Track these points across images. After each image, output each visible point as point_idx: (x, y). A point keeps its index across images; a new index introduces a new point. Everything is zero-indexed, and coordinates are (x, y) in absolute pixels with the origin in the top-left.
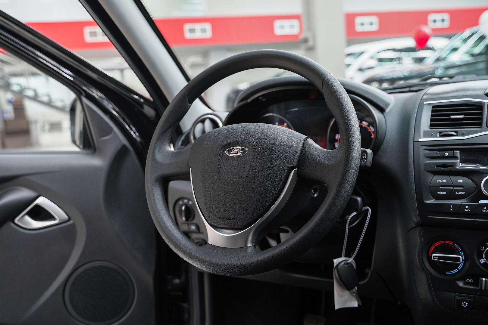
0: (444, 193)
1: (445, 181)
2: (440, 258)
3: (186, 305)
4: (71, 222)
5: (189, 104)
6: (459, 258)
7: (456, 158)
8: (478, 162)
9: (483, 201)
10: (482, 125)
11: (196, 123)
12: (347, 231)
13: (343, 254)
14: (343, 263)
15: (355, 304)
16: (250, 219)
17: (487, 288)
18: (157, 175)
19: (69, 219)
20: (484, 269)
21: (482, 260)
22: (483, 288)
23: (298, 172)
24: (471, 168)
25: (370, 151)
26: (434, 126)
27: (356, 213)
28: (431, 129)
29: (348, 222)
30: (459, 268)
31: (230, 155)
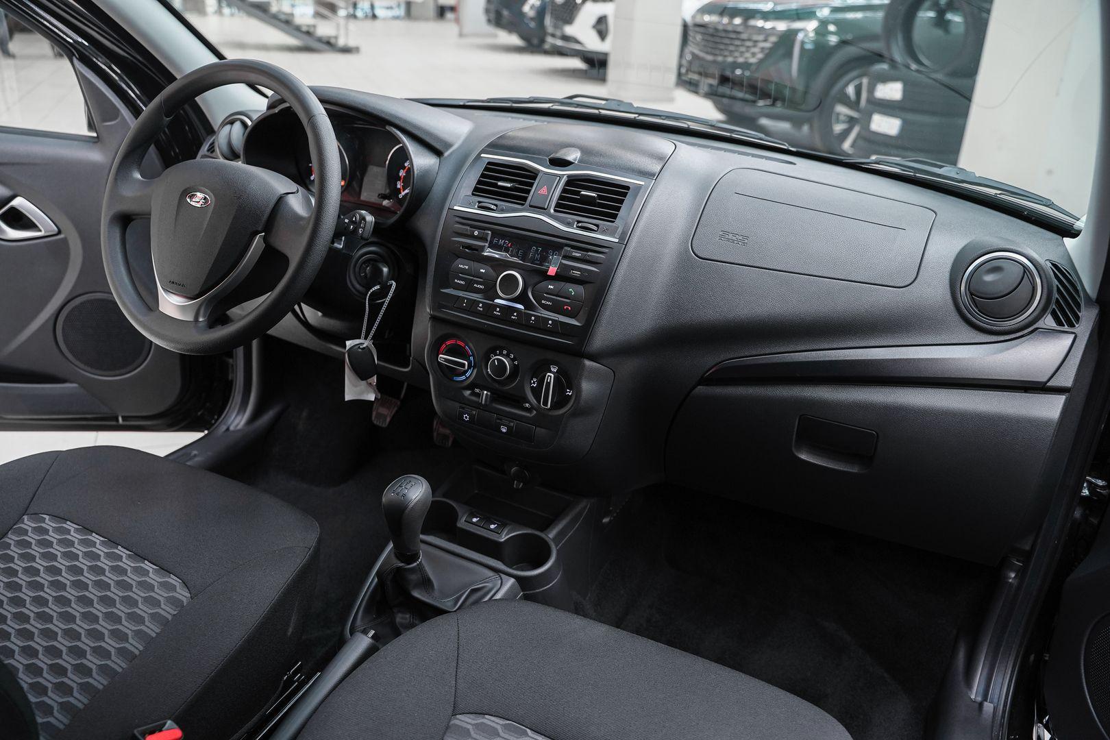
0: (462, 282)
1: (467, 267)
2: (446, 360)
3: (231, 361)
4: (62, 236)
5: (165, 118)
6: (464, 364)
7: (486, 240)
8: (506, 250)
9: (498, 301)
10: (526, 201)
11: (224, 124)
12: (367, 308)
13: (363, 335)
14: (357, 347)
15: (372, 397)
16: (201, 289)
17: (488, 403)
18: (115, 211)
19: (59, 232)
20: (490, 380)
21: (489, 370)
22: (483, 402)
23: (265, 238)
24: (497, 256)
25: (370, 218)
26: (477, 191)
27: (378, 287)
28: (473, 194)
29: (368, 297)
30: (468, 374)
31: (192, 203)
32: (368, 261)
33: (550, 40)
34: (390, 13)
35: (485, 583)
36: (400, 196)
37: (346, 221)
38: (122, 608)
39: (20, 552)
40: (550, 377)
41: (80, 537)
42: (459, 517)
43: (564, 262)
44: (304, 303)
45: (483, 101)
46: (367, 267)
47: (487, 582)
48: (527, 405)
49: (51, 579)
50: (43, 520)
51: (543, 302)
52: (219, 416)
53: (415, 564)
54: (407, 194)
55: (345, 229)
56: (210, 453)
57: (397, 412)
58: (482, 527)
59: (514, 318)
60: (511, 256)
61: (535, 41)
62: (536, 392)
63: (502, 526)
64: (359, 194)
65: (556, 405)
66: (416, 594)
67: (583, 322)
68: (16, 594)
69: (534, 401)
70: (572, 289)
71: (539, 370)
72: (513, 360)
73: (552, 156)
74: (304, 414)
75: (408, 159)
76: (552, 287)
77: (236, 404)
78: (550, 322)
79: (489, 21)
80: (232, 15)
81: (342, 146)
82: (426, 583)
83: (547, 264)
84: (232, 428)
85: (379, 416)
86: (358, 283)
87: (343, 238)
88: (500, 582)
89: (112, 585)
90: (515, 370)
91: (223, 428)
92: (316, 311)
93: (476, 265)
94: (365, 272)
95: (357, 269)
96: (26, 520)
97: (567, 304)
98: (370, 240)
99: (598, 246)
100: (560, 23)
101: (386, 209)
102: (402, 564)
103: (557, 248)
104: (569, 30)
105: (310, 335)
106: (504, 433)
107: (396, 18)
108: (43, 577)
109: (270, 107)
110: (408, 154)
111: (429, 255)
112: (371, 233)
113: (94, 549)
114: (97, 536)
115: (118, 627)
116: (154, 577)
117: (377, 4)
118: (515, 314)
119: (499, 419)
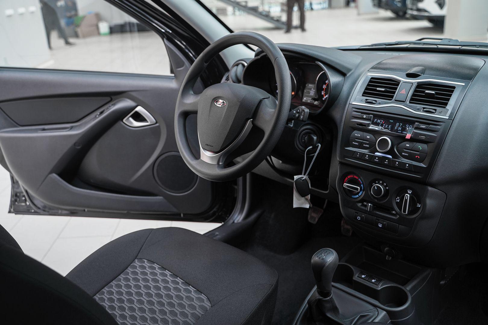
0: (357, 144)
1: (359, 135)
2: (348, 186)
3: (236, 187)
4: (157, 125)
5: (205, 64)
6: (358, 188)
7: (370, 120)
8: (382, 125)
9: (377, 154)
10: (393, 98)
11: (234, 66)
12: (305, 158)
13: (303, 173)
14: (300, 179)
15: (307, 206)
16: (221, 148)
17: (371, 210)
18: (181, 110)
19: (156, 123)
20: (372, 198)
21: (372, 192)
22: (368, 210)
23: (252, 122)
24: (377, 129)
25: (307, 110)
26: (365, 94)
27: (311, 147)
28: (363, 96)
29: (306, 153)
30: (360, 194)
31: (217, 105)
32: (306, 133)
33: (409, 12)
34: (319, 7)
35: (369, 313)
36: (324, 99)
37: (295, 112)
38: (178, 309)
39: (133, 277)
40: (407, 196)
41: (160, 272)
42: (354, 274)
43: (414, 131)
44: (272, 156)
45: (369, 46)
46: (306, 136)
47: (370, 312)
48: (394, 212)
49: (146, 291)
50: (144, 262)
51: (403, 154)
52: (230, 215)
53: (329, 298)
54: (327, 98)
55: (294, 116)
56: (224, 234)
57: (321, 216)
58: (368, 281)
59: (386, 163)
60: (385, 128)
61: (401, 13)
62: (399, 205)
63: (379, 281)
64: (302, 98)
65: (411, 213)
66: (329, 315)
67: (427, 165)
68: (130, 298)
69: (398, 210)
70: (420, 146)
71: (401, 192)
72: (386, 186)
73: (408, 72)
74: (273, 216)
75: (327, 79)
76: (408, 145)
77: (238, 209)
78: (407, 165)
79: (374, 5)
80: (240, 15)
81: (293, 74)
82: (335, 309)
83: (405, 133)
84: (236, 222)
85: (312, 217)
86: (301, 145)
87: (293, 121)
88: (377, 313)
89: (174, 297)
90: (387, 192)
91: (231, 221)
92: (279, 160)
93: (365, 134)
94: (305, 140)
95: (300, 138)
96: (136, 262)
97: (418, 155)
98: (307, 122)
99: (436, 122)
100: (416, 2)
101: (316, 106)
102: (322, 298)
103: (412, 123)
104: (421, 5)
105: (276, 173)
106: (380, 227)
107: (323, 9)
108: (143, 290)
109: (256, 55)
110: (327, 76)
111: (339, 130)
112: (307, 118)
113: (166, 278)
114: (168, 272)
115: (175, 318)
116: (194, 295)
117: (314, 2)
118: (387, 161)
119: (377, 220)
